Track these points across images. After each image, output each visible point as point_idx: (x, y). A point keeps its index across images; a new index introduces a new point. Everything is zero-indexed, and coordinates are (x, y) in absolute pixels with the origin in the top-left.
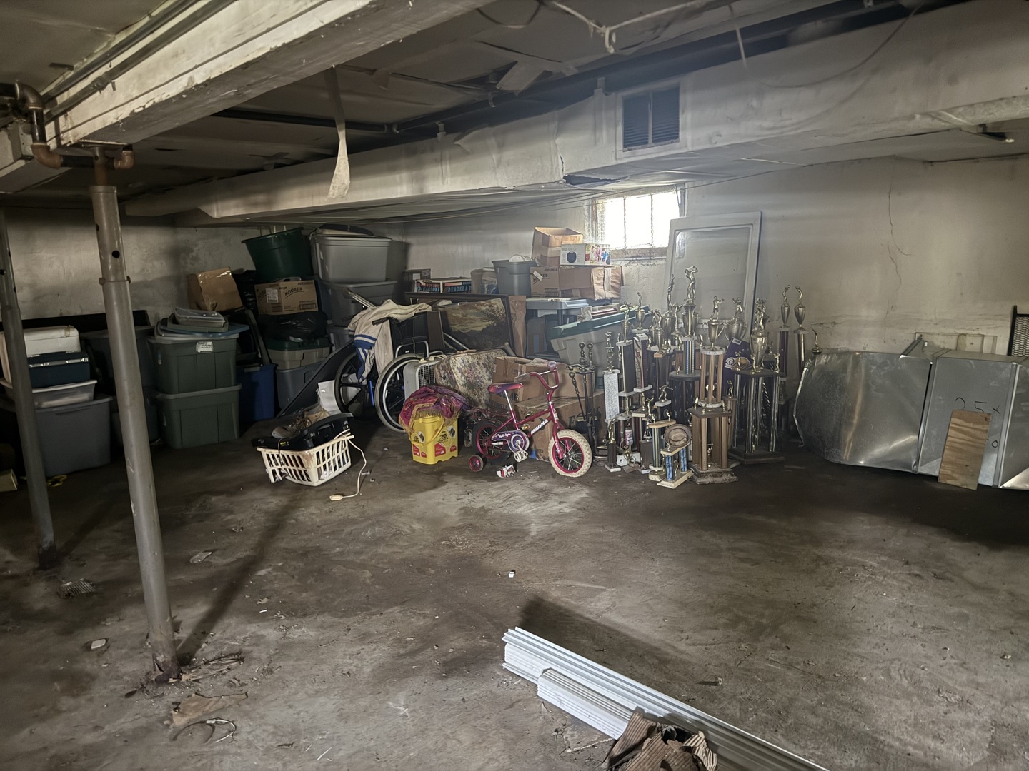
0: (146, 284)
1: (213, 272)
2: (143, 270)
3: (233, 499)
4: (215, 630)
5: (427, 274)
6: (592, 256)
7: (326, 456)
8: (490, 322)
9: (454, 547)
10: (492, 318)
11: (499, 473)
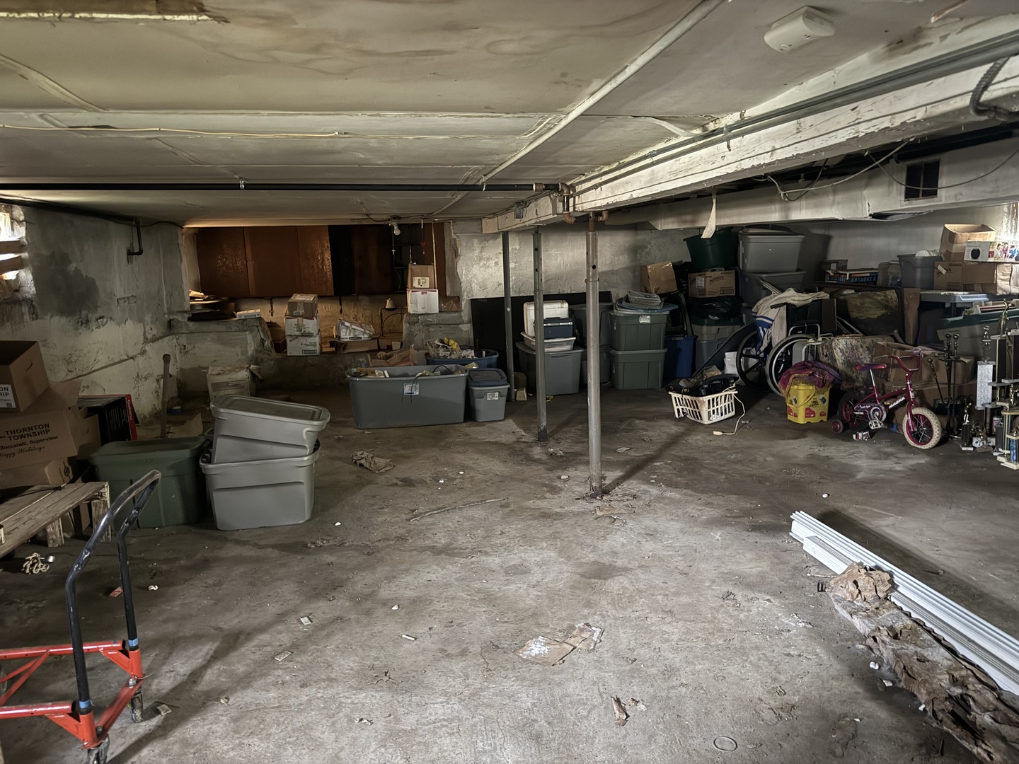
0: (613, 272)
1: (658, 264)
2: (612, 262)
3: (648, 423)
4: (624, 484)
5: (844, 265)
6: (998, 253)
7: (715, 404)
8: (884, 311)
9: (791, 474)
10: (886, 307)
11: (854, 436)
